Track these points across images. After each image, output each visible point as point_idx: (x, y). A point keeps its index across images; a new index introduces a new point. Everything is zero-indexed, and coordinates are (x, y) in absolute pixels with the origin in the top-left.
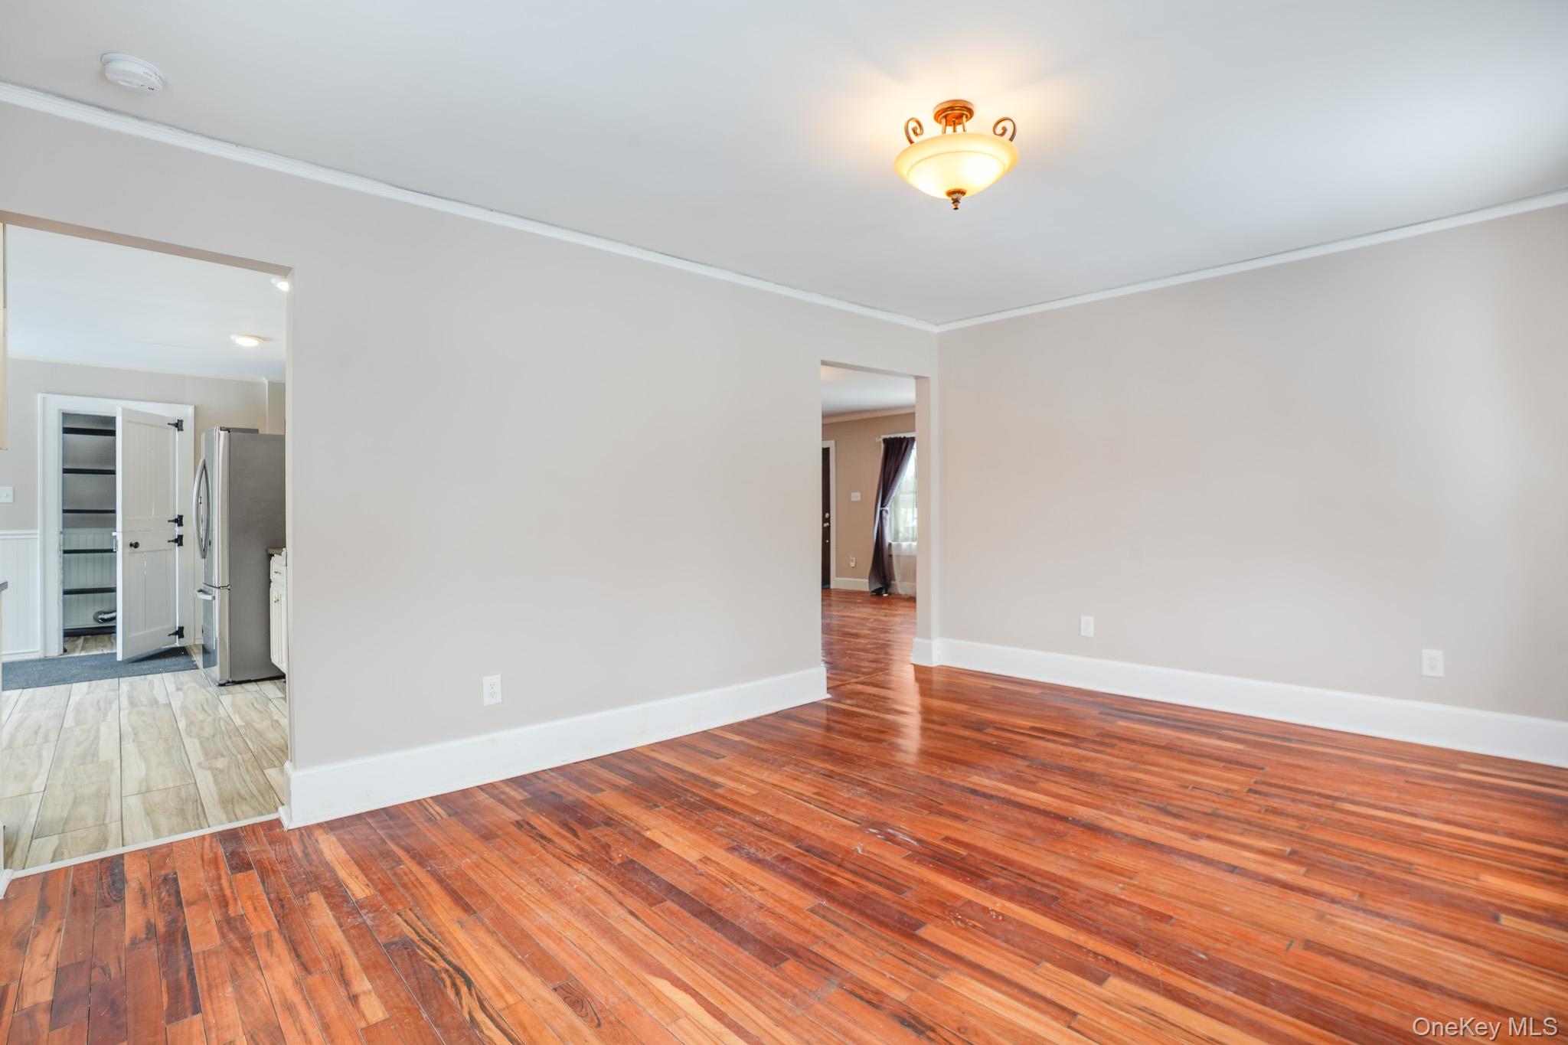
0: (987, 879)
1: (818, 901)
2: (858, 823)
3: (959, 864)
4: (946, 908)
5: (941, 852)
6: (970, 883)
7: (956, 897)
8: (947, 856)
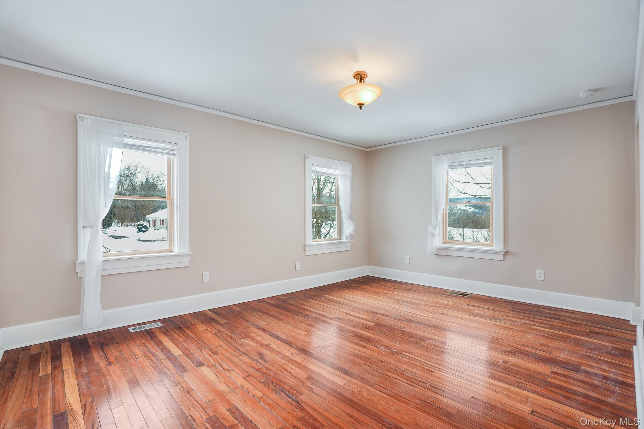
0: (354, 335)
1: (404, 330)
2: (402, 354)
3: (362, 339)
4: (367, 328)
5: (368, 343)
6: (360, 334)
7: (364, 331)
8: (366, 341)
